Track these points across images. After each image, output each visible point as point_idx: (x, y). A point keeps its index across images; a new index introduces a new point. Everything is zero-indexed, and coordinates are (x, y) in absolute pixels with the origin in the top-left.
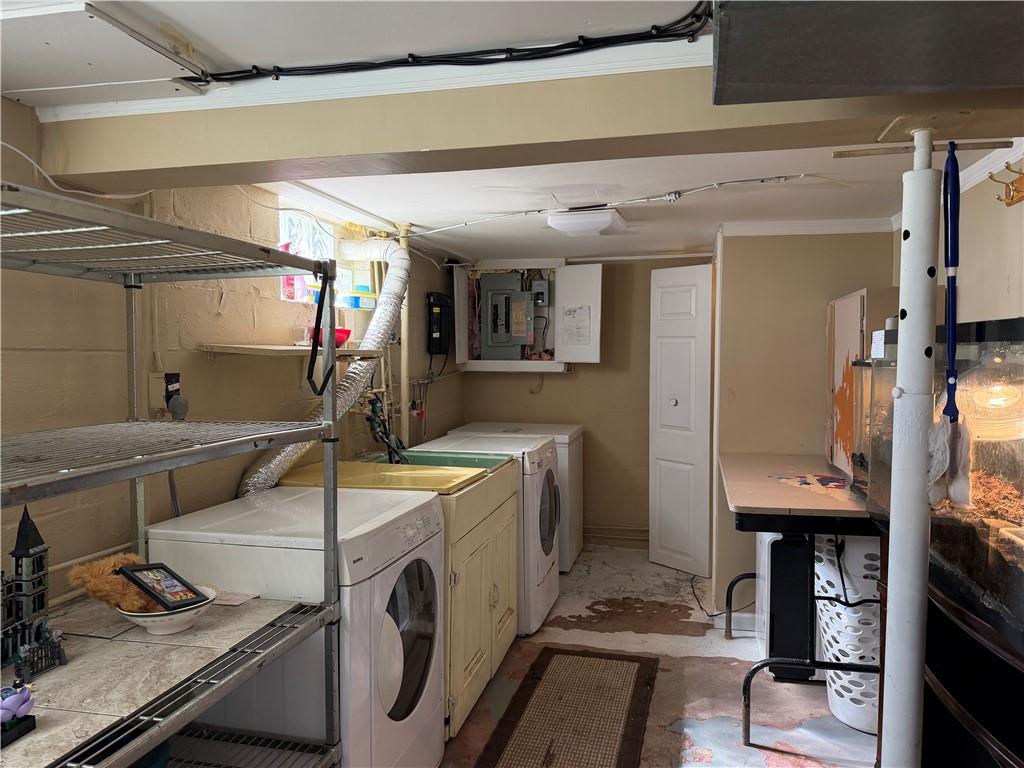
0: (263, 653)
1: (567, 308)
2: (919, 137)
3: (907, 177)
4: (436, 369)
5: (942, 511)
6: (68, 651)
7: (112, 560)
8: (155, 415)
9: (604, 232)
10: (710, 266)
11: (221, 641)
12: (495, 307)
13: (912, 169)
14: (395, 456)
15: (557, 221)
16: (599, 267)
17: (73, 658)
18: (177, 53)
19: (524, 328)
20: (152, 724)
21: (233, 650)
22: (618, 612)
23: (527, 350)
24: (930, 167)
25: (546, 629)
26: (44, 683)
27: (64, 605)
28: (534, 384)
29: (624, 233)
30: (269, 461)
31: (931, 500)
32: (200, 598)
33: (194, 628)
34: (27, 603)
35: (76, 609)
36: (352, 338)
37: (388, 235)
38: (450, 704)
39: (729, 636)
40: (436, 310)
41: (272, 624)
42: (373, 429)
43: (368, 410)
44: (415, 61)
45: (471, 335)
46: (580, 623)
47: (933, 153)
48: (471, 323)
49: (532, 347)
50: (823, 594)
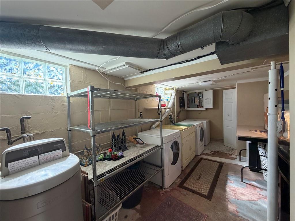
0: (152, 152)
1: (206, 98)
2: (272, 63)
3: (269, 71)
4: (181, 110)
5: (281, 139)
6: (128, 148)
7: (133, 137)
8: (139, 118)
9: (211, 85)
10: (235, 89)
11: (146, 149)
12: (192, 99)
13: (271, 69)
14: (174, 124)
15: (201, 84)
16: (212, 90)
17: (129, 149)
18: (139, 69)
19: (197, 102)
20: (137, 159)
21: (148, 151)
22: (216, 154)
23: (198, 106)
24: (275, 68)
25: (202, 155)
26: (125, 152)
27: (128, 143)
28: (200, 112)
29: (216, 84)
30: (154, 124)
31: (278, 136)
32: (144, 143)
33: (143, 147)
34: (123, 142)
35: (129, 143)
36: (166, 106)
37: (173, 89)
38: (182, 164)
39: (240, 160)
40: (181, 100)
41: (153, 148)
42: (170, 120)
43: (169, 117)
44: (172, 65)
45: (188, 104)
46: (208, 155)
47: (276, 66)
48: (188, 102)
49: (199, 106)
50: (261, 155)
